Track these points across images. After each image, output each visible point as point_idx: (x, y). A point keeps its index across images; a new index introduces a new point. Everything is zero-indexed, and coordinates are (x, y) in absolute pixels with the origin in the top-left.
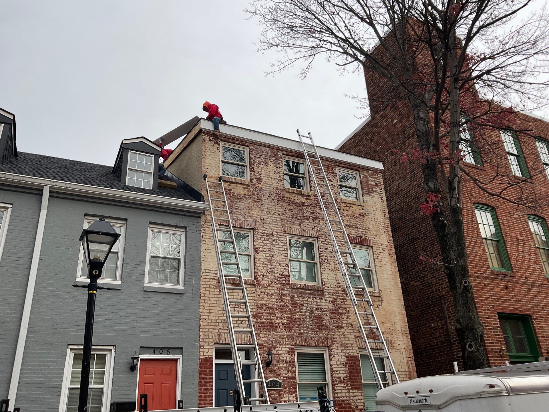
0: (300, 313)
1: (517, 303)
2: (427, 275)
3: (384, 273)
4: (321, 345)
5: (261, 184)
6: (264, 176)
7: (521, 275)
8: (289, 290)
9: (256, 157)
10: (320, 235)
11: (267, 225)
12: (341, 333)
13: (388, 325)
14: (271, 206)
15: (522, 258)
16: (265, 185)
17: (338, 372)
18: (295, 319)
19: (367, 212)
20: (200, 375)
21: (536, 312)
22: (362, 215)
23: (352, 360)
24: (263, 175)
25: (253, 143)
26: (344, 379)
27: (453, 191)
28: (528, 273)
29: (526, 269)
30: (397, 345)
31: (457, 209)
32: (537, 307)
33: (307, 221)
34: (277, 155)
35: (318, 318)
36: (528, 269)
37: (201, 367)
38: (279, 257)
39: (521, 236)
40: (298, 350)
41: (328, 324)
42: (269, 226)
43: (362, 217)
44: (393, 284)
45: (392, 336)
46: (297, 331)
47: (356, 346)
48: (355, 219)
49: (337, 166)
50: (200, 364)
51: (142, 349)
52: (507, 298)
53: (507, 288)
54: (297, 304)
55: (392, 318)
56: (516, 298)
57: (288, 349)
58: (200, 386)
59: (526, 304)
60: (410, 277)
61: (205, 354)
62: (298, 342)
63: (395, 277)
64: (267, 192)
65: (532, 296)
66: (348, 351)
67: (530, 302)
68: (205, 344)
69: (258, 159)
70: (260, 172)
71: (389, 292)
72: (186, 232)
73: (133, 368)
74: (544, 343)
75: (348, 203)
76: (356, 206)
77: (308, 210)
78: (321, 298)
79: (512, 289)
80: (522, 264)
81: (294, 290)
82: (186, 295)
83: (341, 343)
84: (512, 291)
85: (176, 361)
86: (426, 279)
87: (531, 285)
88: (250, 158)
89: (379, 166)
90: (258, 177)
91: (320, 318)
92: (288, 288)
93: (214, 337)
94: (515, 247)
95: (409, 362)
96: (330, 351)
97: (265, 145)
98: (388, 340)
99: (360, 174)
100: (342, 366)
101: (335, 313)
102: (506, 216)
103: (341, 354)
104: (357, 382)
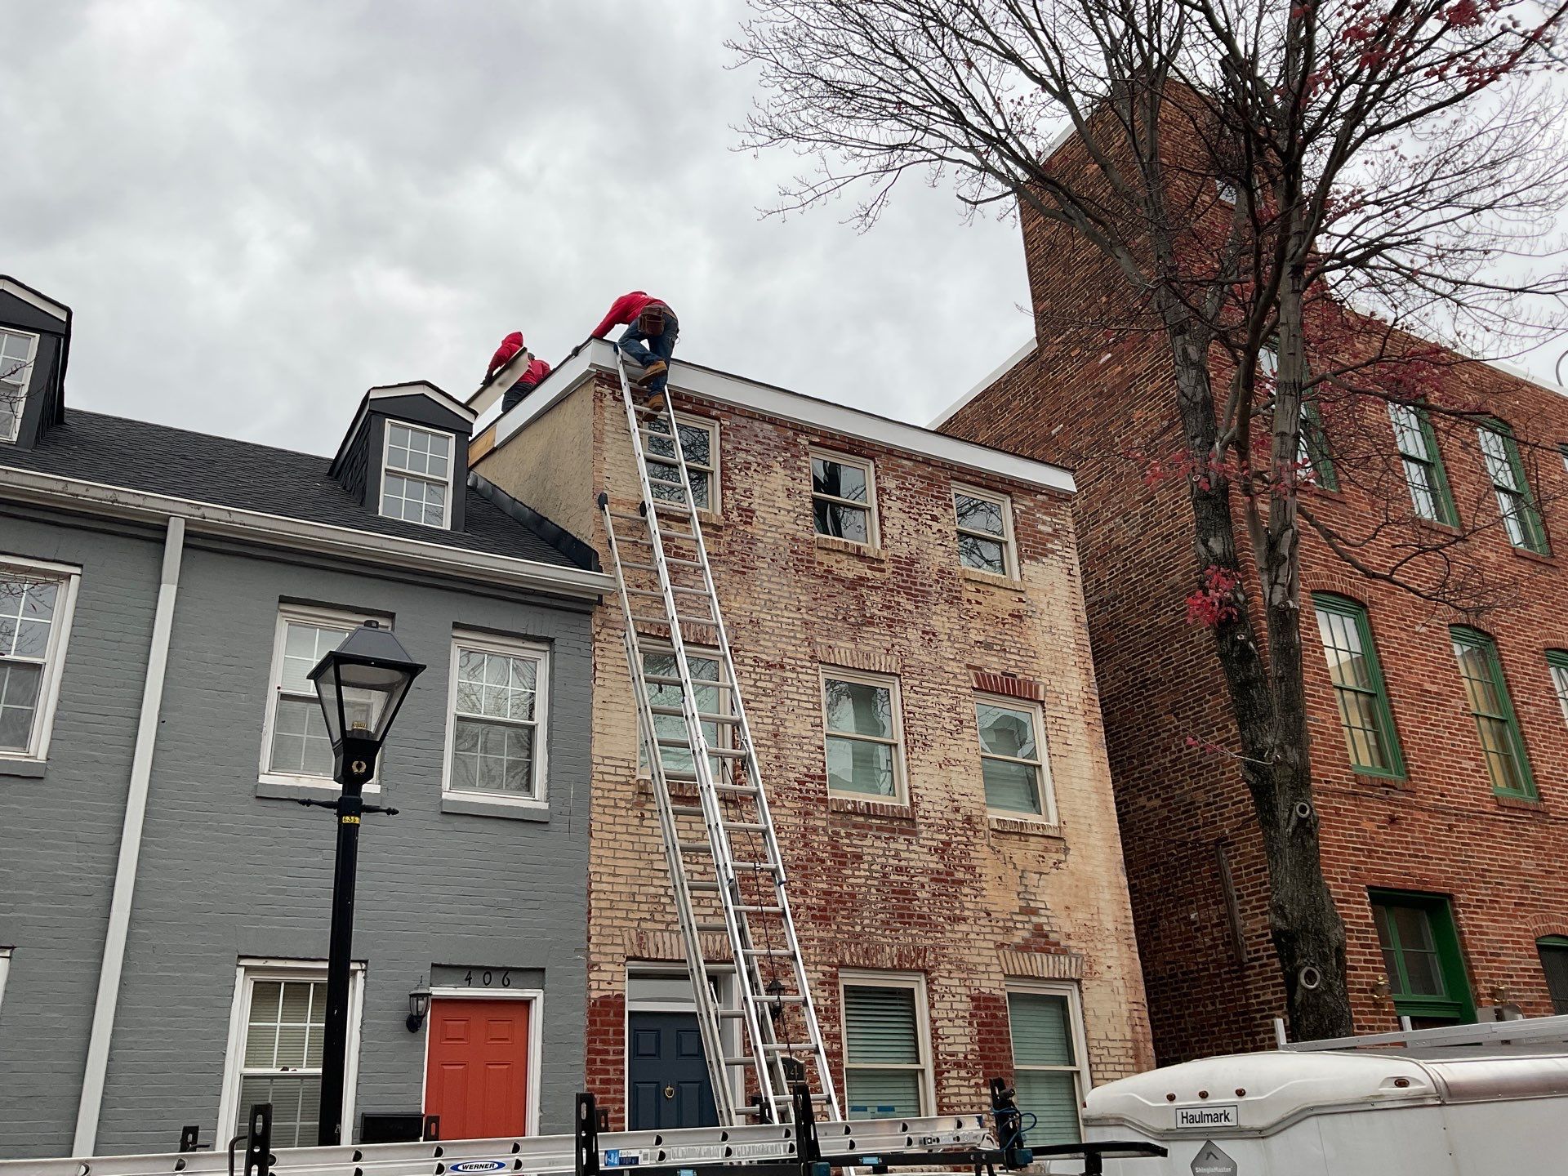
0: (852, 880)
1: (1419, 863)
2: (1182, 781)
3: (1072, 773)
4: (908, 966)
5: (751, 524)
6: (761, 501)
7: (1429, 787)
8: (824, 816)
9: (738, 449)
10: (907, 669)
11: (767, 637)
12: (959, 935)
13: (1081, 915)
14: (779, 587)
15: (1434, 741)
16: (762, 527)
17: (951, 1040)
18: (841, 896)
19: (1030, 608)
20: (590, 1042)
21: (1467, 887)
22: (1017, 616)
23: (987, 1008)
24: (757, 501)
25: (732, 409)
26: (965, 1057)
27: (1278, 566)
28: (1447, 784)
29: (1443, 771)
30: (1104, 968)
31: (1288, 613)
32: (1468, 874)
33: (872, 629)
34: (795, 445)
35: (900, 892)
36: (1448, 772)
37: (592, 1023)
38: (799, 725)
39: (1433, 683)
40: (847, 979)
41: (925, 909)
42: (773, 642)
43: (1016, 621)
44: (1096, 803)
45: (1091, 945)
46: (845, 928)
47: (999, 969)
48: (1001, 626)
49: (952, 478)
50: (592, 1013)
51: (437, 970)
52: (1392, 847)
53: (1393, 820)
54: (844, 855)
55: (1092, 895)
56: (1415, 850)
57: (820, 975)
58: (591, 1072)
59: (1440, 865)
60: (1133, 786)
61: (603, 986)
62: (847, 958)
63: (1099, 784)
64: (769, 547)
65: (1457, 843)
66: (977, 983)
67: (1451, 860)
68: (603, 958)
69: (743, 455)
70: (750, 490)
71: (1085, 828)
72: (553, 653)
73: (414, 1023)
74: (1484, 968)
75: (981, 582)
76: (1002, 592)
77: (875, 598)
78: (908, 840)
79: (1407, 825)
80: (1434, 758)
81: (838, 817)
82: (554, 825)
83: (961, 960)
84: (1406, 830)
85: (526, 1003)
86: (1178, 792)
87: (1456, 815)
88: (722, 450)
89: (1064, 482)
90: (745, 505)
91: (904, 894)
92: (822, 812)
93: (627, 942)
94: (1418, 711)
95: (1136, 1014)
96: (930, 982)
97: (764, 417)
98: (1082, 955)
99: (1012, 502)
100: (963, 1024)
101: (946, 881)
102: (1394, 628)
103: (959, 990)
104: (1000, 1066)
